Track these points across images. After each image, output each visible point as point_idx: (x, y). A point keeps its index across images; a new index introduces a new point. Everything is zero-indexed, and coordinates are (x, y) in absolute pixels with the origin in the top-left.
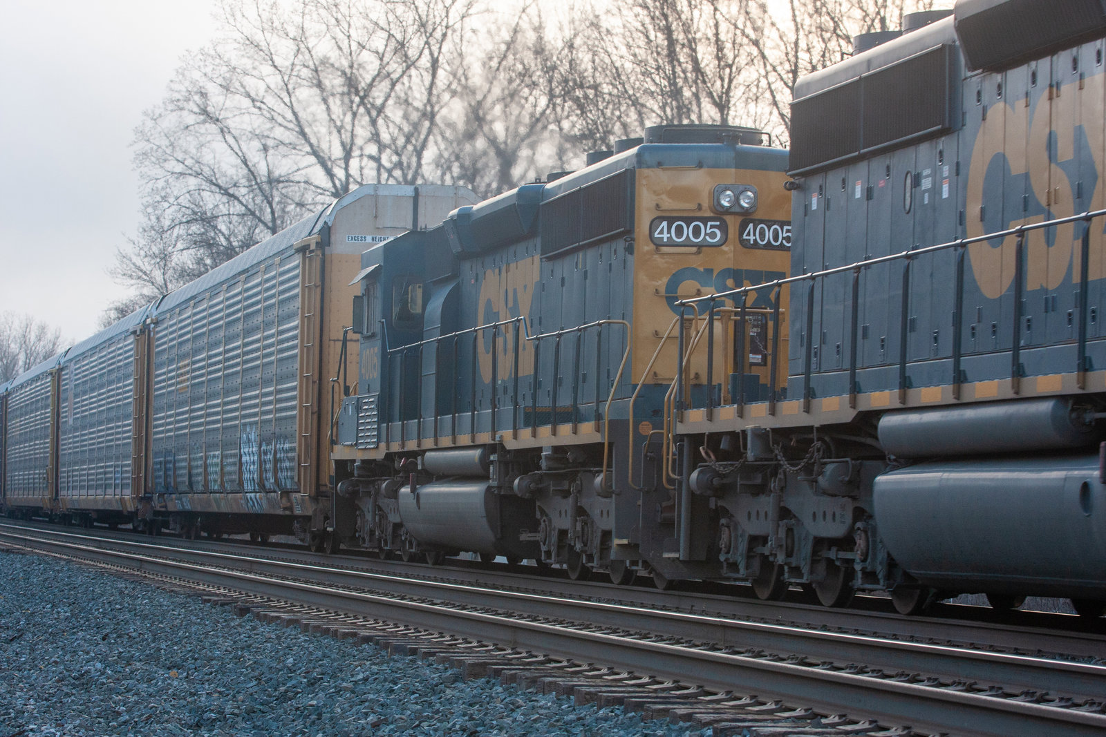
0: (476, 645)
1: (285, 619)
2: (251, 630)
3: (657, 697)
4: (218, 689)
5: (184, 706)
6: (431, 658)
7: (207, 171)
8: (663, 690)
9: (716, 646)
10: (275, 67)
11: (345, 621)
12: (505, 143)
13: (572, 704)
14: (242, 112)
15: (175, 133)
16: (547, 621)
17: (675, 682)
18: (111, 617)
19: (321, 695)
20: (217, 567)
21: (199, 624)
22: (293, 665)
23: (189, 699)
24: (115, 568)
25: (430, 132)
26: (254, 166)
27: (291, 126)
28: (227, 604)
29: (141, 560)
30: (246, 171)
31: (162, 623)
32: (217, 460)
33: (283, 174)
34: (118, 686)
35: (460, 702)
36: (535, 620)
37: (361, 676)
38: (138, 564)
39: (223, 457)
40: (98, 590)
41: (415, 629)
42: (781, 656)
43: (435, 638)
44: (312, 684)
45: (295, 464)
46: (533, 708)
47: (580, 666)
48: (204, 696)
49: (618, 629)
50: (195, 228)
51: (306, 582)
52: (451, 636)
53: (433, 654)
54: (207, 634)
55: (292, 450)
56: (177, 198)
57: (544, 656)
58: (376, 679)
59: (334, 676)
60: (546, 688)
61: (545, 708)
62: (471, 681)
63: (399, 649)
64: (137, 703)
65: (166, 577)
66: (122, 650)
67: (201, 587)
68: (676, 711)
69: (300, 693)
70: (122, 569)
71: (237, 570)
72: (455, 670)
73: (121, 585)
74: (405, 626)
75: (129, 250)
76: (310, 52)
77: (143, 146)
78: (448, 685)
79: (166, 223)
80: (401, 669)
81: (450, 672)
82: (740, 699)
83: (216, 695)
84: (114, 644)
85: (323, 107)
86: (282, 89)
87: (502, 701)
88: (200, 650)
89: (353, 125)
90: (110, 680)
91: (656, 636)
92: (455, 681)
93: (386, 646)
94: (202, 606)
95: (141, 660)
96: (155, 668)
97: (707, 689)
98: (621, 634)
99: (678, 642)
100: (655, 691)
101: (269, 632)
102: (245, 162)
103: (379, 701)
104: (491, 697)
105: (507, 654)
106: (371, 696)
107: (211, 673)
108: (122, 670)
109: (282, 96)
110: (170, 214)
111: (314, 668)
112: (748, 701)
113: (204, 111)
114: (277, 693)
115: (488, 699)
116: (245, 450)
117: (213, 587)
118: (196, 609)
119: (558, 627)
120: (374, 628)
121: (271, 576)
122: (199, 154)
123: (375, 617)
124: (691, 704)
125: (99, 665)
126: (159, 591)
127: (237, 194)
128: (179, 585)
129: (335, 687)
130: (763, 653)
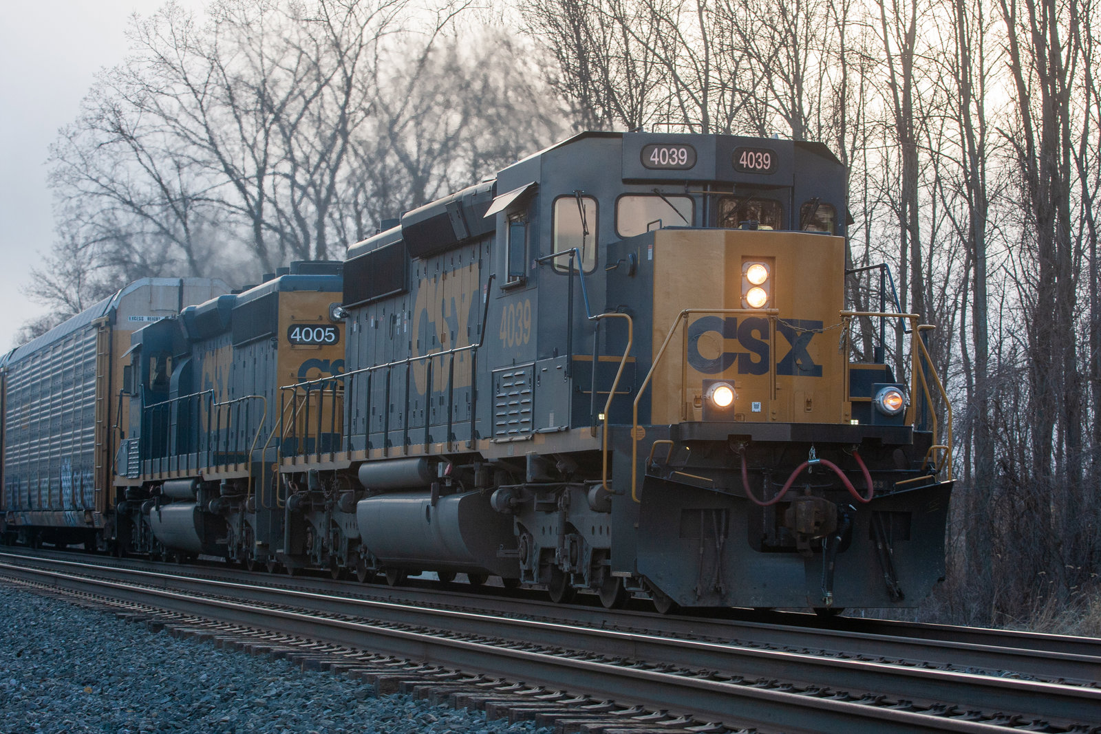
0: (388, 660)
1: (198, 636)
2: (165, 646)
3: (568, 712)
4: (132, 705)
5: (99, 722)
6: (344, 674)
7: (121, 190)
8: (575, 705)
9: (628, 661)
10: (189, 85)
11: (258, 637)
12: (418, 161)
13: (484, 719)
14: (156, 129)
15: (88, 151)
16: (460, 637)
17: (586, 696)
18: (26, 634)
19: (235, 710)
20: (131, 583)
21: (113, 640)
22: (207, 681)
23: (103, 715)
24: (30, 585)
25: (344, 150)
26: (169, 183)
27: (205, 144)
28: (141, 620)
29: (56, 577)
30: (159, 190)
31: (77, 639)
32: (46, 485)
33: (198, 192)
34: (32, 702)
35: (373, 716)
36: (447, 635)
37: (274, 692)
38: (52, 581)
39: (51, 482)
40: (13, 607)
41: (328, 645)
42: (692, 671)
43: (348, 654)
44: (226, 700)
45: (93, 489)
46: (445, 723)
47: (491, 681)
48: (119, 712)
49: (530, 644)
50: (110, 246)
51: (220, 598)
52: (363, 652)
53: (345, 670)
54: (121, 650)
55: (92, 478)
56: (92, 217)
57: (456, 671)
58: (289, 694)
59: (247, 692)
60: (458, 703)
61: (457, 723)
62: (383, 696)
63: (314, 666)
64: (51, 719)
65: (81, 593)
66: (36, 667)
67: (115, 603)
68: (588, 725)
69: (214, 708)
70: (36, 586)
71: (151, 586)
72: (367, 686)
73: (36, 601)
74: (318, 642)
75: (43, 268)
76: (223, 70)
77: (57, 165)
78: (361, 700)
79: (80, 241)
80: (314, 685)
81: (363, 688)
82: (650, 713)
83: (130, 711)
84: (28, 660)
85: (237, 126)
86: (196, 108)
87: (414, 716)
88: (114, 666)
89: (267, 144)
90: (25, 696)
91: (568, 651)
92: (367, 697)
93: (299, 661)
94: (116, 622)
95: (55, 677)
96: (70, 684)
97: (618, 703)
98: (533, 649)
99: (589, 657)
100: (567, 706)
101: (183, 648)
102: (160, 181)
103: (292, 716)
104: (404, 713)
105: (420, 670)
106: (284, 712)
107: (126, 689)
108: (36, 686)
109: (196, 115)
110: (83, 231)
111: (228, 684)
112: (659, 716)
113: (119, 130)
114: (190, 709)
115: (400, 714)
116: (64, 478)
117: (128, 603)
118: (110, 625)
119: (470, 643)
120: (287, 644)
121: (185, 593)
122: (113, 173)
123: (289, 634)
124: (602, 718)
125: (13, 682)
126: (74, 607)
127: (151, 213)
128: (94, 602)
129: (249, 703)
130: (674, 668)
